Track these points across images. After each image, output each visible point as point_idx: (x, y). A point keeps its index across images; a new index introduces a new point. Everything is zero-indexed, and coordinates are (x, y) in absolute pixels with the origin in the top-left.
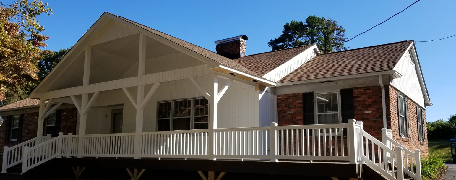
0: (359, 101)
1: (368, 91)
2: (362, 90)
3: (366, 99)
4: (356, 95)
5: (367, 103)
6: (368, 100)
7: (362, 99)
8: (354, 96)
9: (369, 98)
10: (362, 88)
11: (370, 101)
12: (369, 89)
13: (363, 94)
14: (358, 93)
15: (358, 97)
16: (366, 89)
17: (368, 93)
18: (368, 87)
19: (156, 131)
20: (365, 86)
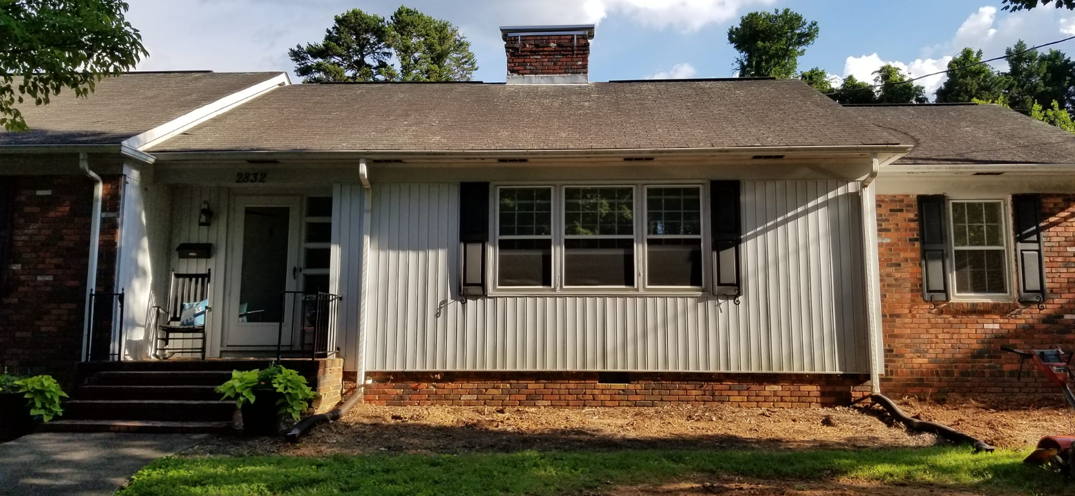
4: (1048, 211)
7: (1061, 220)
8: (1043, 212)
10: (1058, 195)
13: (1060, 208)
14: (1050, 206)
15: (1052, 214)
16: (1068, 198)
18: (1073, 195)
20: (1068, 193)
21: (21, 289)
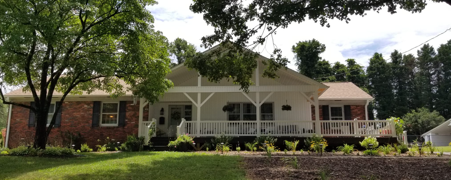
0: (353, 112)
1: (358, 107)
2: (355, 106)
3: (357, 111)
4: (352, 109)
5: (358, 113)
6: (358, 112)
7: (355, 111)
8: (351, 109)
9: (359, 111)
10: (355, 105)
11: (359, 112)
12: (359, 106)
13: (355, 109)
14: (353, 108)
15: (353, 110)
16: (357, 106)
17: (358, 108)
18: (358, 105)
19: (227, 120)
20: (357, 105)
21: (128, 125)
